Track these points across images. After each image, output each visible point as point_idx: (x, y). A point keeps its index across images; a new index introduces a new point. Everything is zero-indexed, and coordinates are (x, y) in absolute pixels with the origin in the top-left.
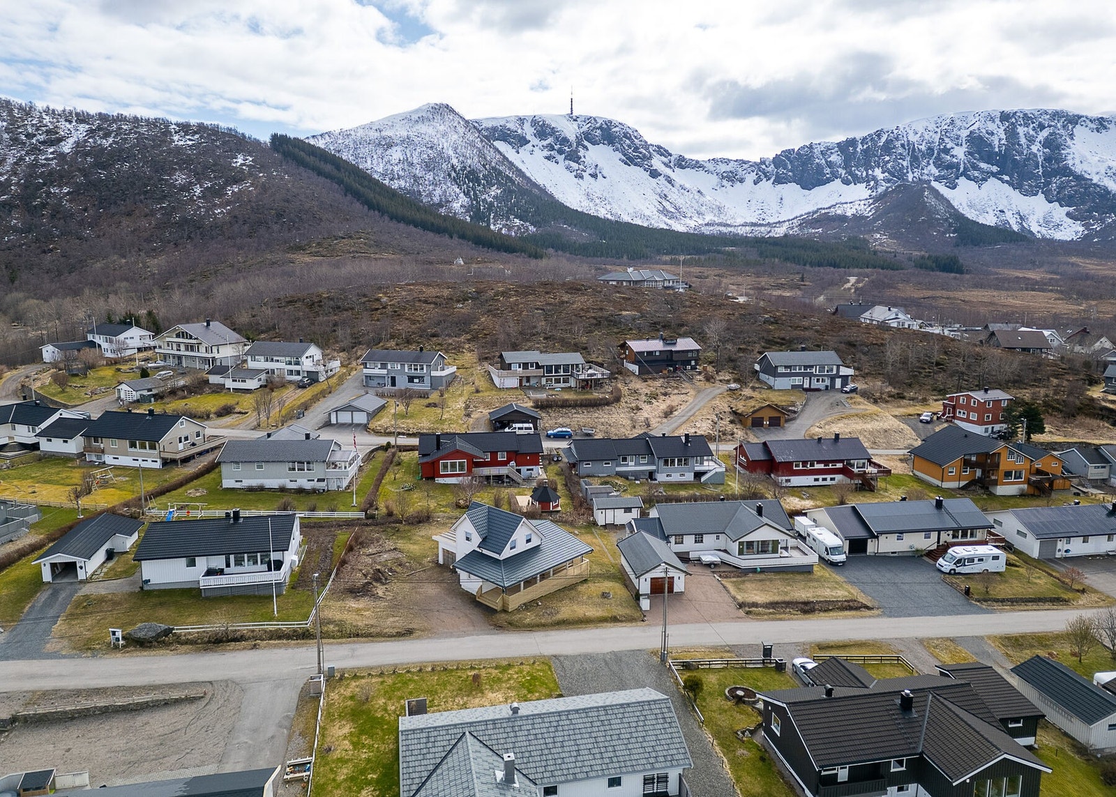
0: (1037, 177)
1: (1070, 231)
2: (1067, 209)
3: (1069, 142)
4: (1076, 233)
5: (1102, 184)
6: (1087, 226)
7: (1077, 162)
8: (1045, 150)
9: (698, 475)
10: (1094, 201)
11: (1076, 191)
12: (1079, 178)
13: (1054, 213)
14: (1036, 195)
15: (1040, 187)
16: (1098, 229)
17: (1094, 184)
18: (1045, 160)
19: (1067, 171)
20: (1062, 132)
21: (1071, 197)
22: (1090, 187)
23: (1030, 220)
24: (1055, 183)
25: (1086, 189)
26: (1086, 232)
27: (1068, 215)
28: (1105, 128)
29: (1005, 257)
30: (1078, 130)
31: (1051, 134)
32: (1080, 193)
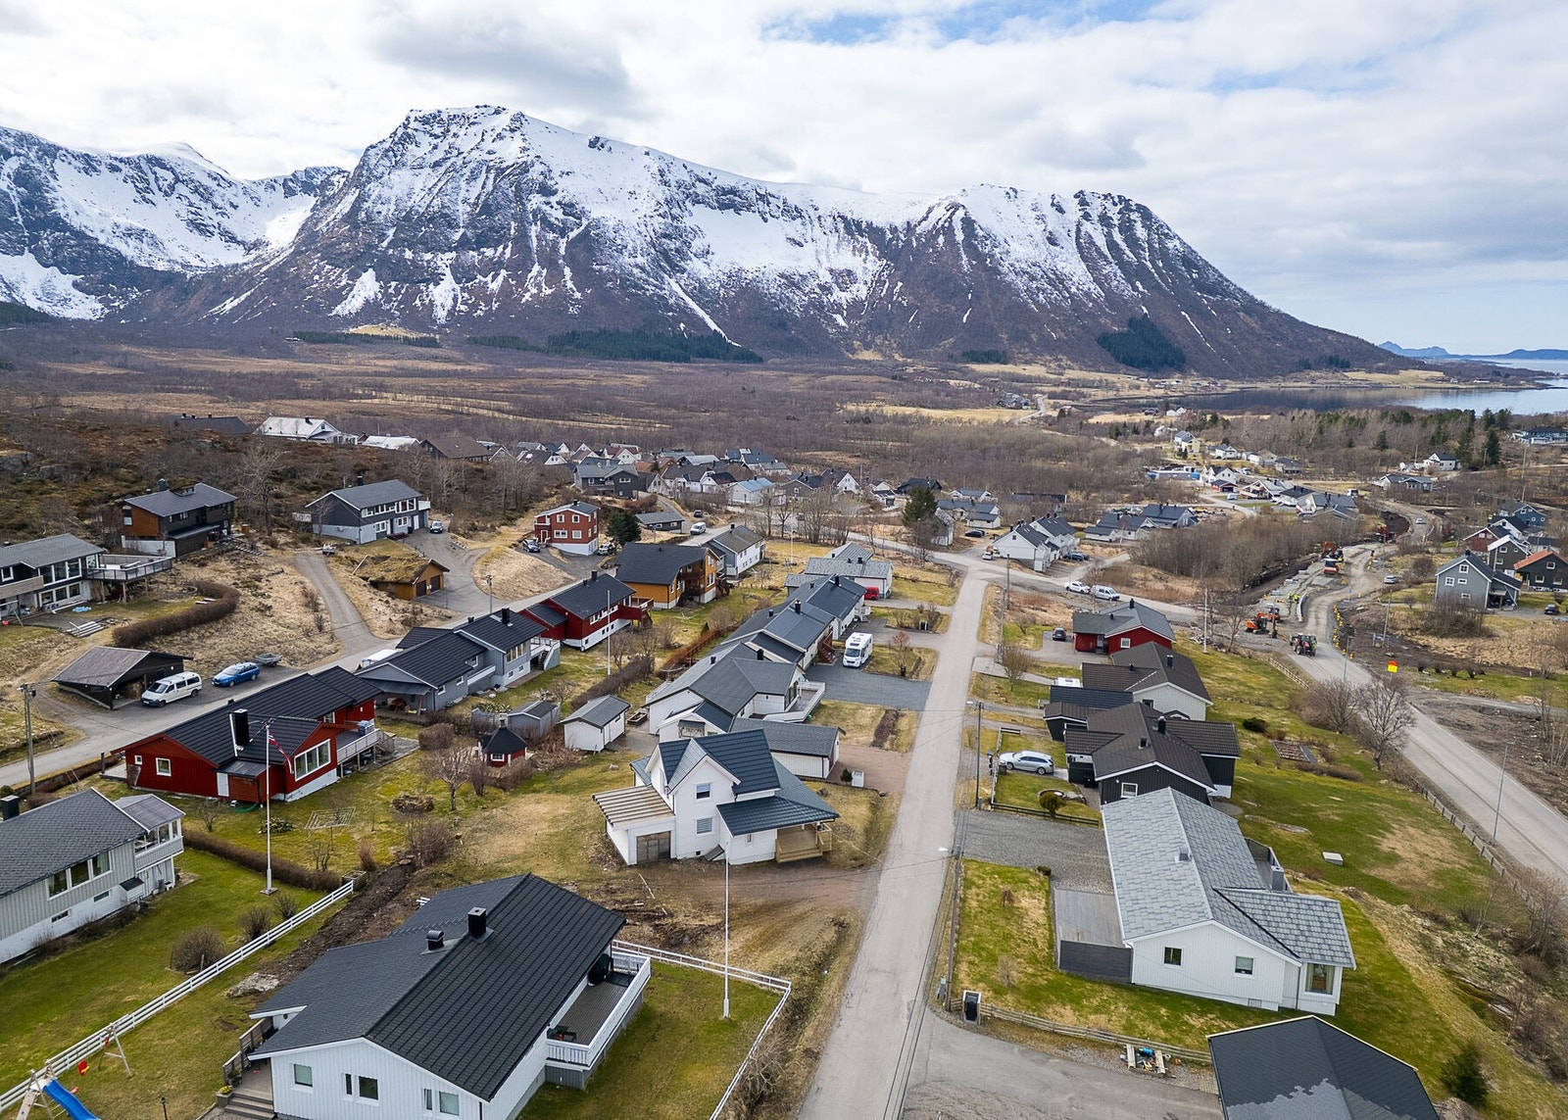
0: (16, 228)
1: (85, 308)
2: (72, 277)
3: (53, 183)
4: (94, 311)
5: (112, 246)
6: (106, 302)
7: (71, 213)
8: (20, 190)
9: (536, 663)
10: (107, 270)
11: (78, 253)
12: (80, 235)
13: (55, 282)
14: (21, 253)
15: (24, 242)
16: (121, 307)
17: (102, 246)
18: (22, 203)
19: (58, 224)
20: (37, 165)
21: (73, 260)
22: (97, 249)
23: (22, 290)
24: (46, 239)
25: (92, 251)
26: (107, 311)
27: (75, 285)
28: (95, 170)
29: (30, 344)
30: (58, 165)
31: (24, 167)
32: (86, 256)
